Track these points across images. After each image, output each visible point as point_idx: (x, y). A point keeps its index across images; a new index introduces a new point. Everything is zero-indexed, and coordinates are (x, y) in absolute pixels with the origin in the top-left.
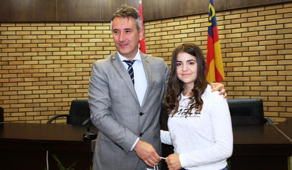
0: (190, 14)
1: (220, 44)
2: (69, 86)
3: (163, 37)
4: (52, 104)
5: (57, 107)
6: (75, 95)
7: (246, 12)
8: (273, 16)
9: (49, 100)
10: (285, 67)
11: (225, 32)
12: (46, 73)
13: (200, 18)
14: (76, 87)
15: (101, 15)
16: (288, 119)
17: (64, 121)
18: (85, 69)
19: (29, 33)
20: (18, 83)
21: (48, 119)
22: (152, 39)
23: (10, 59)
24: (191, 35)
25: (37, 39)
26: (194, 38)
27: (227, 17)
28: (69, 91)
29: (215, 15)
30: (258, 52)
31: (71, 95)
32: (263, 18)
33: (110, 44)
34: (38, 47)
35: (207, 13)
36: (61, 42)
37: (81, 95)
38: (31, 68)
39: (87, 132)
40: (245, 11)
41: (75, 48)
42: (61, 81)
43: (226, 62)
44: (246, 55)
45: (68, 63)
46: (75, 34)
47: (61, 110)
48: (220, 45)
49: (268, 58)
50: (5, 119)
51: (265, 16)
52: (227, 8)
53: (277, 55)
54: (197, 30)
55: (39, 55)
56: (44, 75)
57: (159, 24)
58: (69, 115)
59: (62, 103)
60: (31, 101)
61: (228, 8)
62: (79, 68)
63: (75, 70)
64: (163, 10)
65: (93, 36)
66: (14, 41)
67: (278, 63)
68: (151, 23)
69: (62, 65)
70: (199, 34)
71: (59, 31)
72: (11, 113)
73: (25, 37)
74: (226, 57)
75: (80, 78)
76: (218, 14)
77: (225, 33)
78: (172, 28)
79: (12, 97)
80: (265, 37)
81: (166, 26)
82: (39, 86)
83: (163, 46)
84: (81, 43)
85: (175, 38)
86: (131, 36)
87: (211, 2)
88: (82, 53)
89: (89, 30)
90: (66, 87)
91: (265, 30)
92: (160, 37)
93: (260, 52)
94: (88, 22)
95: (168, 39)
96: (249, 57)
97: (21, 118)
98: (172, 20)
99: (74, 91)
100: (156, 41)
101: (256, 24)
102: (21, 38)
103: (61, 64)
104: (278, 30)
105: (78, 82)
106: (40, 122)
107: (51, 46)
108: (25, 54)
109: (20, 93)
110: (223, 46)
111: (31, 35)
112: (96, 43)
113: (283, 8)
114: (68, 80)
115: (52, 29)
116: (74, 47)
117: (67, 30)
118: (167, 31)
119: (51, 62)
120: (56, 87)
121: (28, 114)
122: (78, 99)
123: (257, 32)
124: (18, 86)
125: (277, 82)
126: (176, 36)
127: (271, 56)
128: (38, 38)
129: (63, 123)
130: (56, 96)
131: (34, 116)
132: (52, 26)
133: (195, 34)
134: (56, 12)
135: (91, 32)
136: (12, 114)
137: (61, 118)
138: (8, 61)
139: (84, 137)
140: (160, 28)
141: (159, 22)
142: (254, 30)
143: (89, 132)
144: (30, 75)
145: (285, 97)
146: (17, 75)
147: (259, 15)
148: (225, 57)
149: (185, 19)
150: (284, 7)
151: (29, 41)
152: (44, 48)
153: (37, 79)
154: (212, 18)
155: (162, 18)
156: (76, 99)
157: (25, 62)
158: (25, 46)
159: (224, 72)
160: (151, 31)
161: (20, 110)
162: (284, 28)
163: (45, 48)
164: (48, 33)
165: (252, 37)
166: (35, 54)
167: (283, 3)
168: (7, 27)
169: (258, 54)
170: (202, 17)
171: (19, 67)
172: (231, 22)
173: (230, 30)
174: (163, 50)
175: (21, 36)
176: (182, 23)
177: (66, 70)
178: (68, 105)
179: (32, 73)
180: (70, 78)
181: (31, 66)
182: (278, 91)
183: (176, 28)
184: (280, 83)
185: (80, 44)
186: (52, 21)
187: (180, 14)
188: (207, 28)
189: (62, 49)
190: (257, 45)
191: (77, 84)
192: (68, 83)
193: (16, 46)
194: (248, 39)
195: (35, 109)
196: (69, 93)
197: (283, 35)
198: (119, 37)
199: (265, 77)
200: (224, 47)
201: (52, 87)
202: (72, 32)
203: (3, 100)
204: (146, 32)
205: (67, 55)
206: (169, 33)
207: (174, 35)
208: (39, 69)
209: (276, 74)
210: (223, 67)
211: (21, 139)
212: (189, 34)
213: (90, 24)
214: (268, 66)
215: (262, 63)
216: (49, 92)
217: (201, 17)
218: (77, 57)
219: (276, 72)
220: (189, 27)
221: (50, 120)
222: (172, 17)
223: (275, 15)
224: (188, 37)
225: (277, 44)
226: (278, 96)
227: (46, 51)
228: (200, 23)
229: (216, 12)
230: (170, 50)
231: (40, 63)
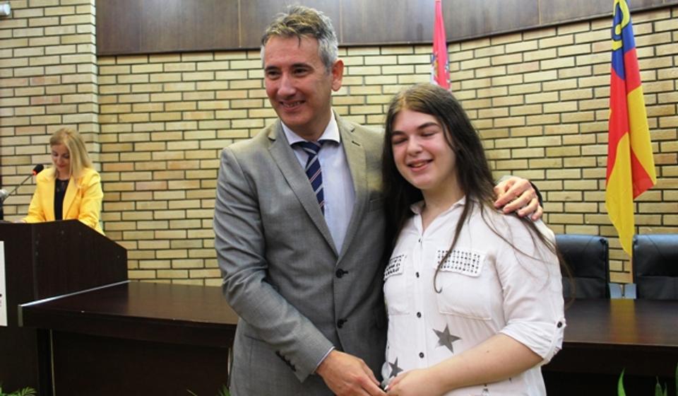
0: (563, 22)
1: (645, 94)
3: (494, 79)
11: (657, 63)
13: (590, 30)
15: (343, 30)
19: (177, 77)
20: (155, 193)
22: (466, 85)
23: (136, 137)
24: (568, 73)
25: (196, 91)
26: (575, 80)
27: (660, 26)
29: (630, 22)
33: (366, 100)
34: (197, 110)
35: (610, 17)
38: (182, 157)
43: (659, 141)
48: (645, 98)
50: (131, 274)
52: (662, 2)
54: (580, 60)
55: (200, 128)
57: (483, 48)
60: (182, 234)
61: (665, 3)
64: (493, 13)
66: (145, 98)
68: (465, 47)
70: (587, 70)
71: (246, 72)
72: (139, 260)
73: (168, 87)
74: (658, 128)
76: (636, 19)
77: (657, 66)
78: (518, 58)
79: (141, 225)
81: (503, 52)
82: (201, 199)
83: (496, 102)
85: (526, 81)
92: (489, 79)
95: (508, 86)
97: (161, 274)
98: (518, 38)
100: (479, 91)
102: (160, 90)
106: (204, 282)
107: (228, 107)
108: (170, 126)
109: (158, 215)
110: (652, 99)
111: (182, 81)
115: (230, 65)
118: (506, 65)
121: (176, 264)
124: (153, 200)
126: (528, 78)
128: (198, 89)
131: (189, 269)
132: (229, 60)
133: (578, 72)
134: (237, 28)
136: (141, 262)
138: (133, 143)
140: (488, 59)
141: (486, 43)
144: (180, 174)
146: (153, 175)
148: (656, 126)
149: (552, 33)
151: (178, 97)
152: (212, 112)
153: (196, 184)
154: (622, 30)
155: (492, 33)
157: (169, 143)
158: (169, 107)
159: (656, 165)
160: (464, 65)
161: (160, 254)
163: (215, 110)
164: (220, 75)
166: (192, 125)
168: (131, 65)
170: (595, 26)
171: (157, 156)
172: (672, 38)
173: (670, 58)
174: (496, 112)
175: (161, 85)
176: (543, 43)
179: (185, 170)
181: (182, 152)
183: (528, 57)
186: (230, 47)
187: (538, 22)
188: (610, 53)
189: (253, 113)
193: (150, 107)
195: (193, 253)
200: (654, 101)
203: (122, 231)
204: (451, 70)
206: (511, 69)
207: (523, 73)
208: (200, 160)
210: (651, 152)
211: (172, 320)
212: (560, 71)
217: (593, 28)
220: (560, 55)
224: (559, 79)
227: (217, 117)
228: (591, 42)
229: (633, 14)
230: (514, 111)
231: (202, 147)
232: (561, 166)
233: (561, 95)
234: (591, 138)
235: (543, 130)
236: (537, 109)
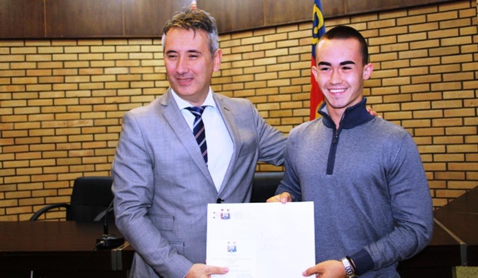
0: (280, 24)
2: (70, 152)
3: (234, 63)
4: (40, 186)
5: (48, 191)
6: (81, 168)
7: (376, 19)
8: (422, 25)
9: (34, 179)
10: (443, 112)
12: (28, 130)
13: (298, 30)
14: (81, 153)
15: (125, 26)
16: (450, 200)
17: (62, 214)
18: (97, 122)
21: (33, 212)
24: (284, 59)
25: (10, 69)
26: (288, 64)
28: (70, 161)
29: (324, 25)
30: (398, 87)
31: (73, 168)
32: (404, 30)
33: (142, 77)
34: (11, 84)
35: (310, 22)
36: (54, 74)
37: (91, 168)
39: (104, 235)
40: (375, 17)
41: (80, 85)
42: (55, 143)
44: (378, 93)
45: (67, 112)
46: (78, 60)
47: (56, 194)
49: (415, 97)
51: (408, 25)
52: (344, 12)
53: (430, 91)
54: (292, 51)
55: (14, 98)
56: (25, 133)
58: (69, 204)
59: (58, 182)
61: (346, 13)
62: (87, 121)
63: (80, 123)
64: (233, 17)
65: (112, 63)
67: (431, 106)
69: (57, 115)
70: (296, 58)
71: (50, 56)
75: (90, 137)
76: (328, 24)
78: (250, 48)
80: (410, 62)
81: (239, 44)
82: (15, 153)
83: (235, 79)
84: (90, 75)
85: (255, 64)
86: (198, 65)
87: (317, 2)
88: (91, 94)
89: (103, 53)
90: (64, 154)
91: (409, 50)
92: (230, 63)
93: (402, 87)
94: (103, 39)
95: (243, 68)
96: (383, 95)
98: (250, 34)
99: (78, 161)
100: (223, 71)
101: (393, 39)
103: (55, 113)
104: (430, 50)
105: (85, 145)
106: (18, 218)
107: (36, 82)
112: (116, 75)
113: (438, 12)
114: (68, 142)
115: (37, 50)
116: (78, 83)
117: (64, 53)
118: (242, 53)
119: (37, 110)
120: (46, 155)
122: (87, 175)
123: (396, 53)
125: (430, 138)
126: (257, 62)
127: (420, 94)
128: (12, 68)
129: (59, 219)
130: (47, 170)
131: (5, 208)
132: (37, 47)
133: (290, 58)
134: (44, 22)
135: (107, 56)
137: (57, 209)
139: (99, 243)
140: (229, 49)
141: (228, 38)
142: (390, 50)
143: (107, 234)
145: (445, 164)
147: (398, 24)
149: (273, 31)
150: (440, 11)
153: (11, 142)
154: (318, 30)
155: (232, 31)
156: (83, 175)
162: (440, 46)
163: (25, 85)
164: (29, 58)
165: (387, 62)
166: (7, 96)
167: (438, 4)
169: (397, 91)
170: (302, 27)
176: (267, 39)
177: (65, 124)
178: (68, 186)
180: (71, 138)
182: (433, 154)
183: (257, 48)
184: (436, 140)
185: (88, 77)
186: (38, 37)
187: (263, 24)
188: (310, 47)
189: (56, 87)
190: (397, 75)
191: (84, 149)
192: (68, 146)
194: (381, 64)
195: (8, 195)
196: (69, 165)
197: (439, 58)
198: (177, 65)
199: (411, 130)
201: (38, 155)
202: (74, 57)
205: (65, 97)
206: (245, 56)
207: (253, 59)
208: (14, 122)
209: (429, 125)
212: (279, 58)
213: (106, 43)
214: (414, 112)
215: (405, 106)
216: (33, 163)
217: (301, 29)
218: (83, 101)
219: (429, 120)
220: (278, 46)
221: (35, 213)
222: (248, 28)
223: (426, 24)
224: (277, 63)
225: (429, 74)
226: (433, 162)
227: (27, 90)
228: (299, 39)
229: (326, 19)
230: (248, 85)
231: (15, 113)
232: (279, 124)
233: (279, 75)
234: (299, 104)
235: (267, 99)
236: (263, 84)
